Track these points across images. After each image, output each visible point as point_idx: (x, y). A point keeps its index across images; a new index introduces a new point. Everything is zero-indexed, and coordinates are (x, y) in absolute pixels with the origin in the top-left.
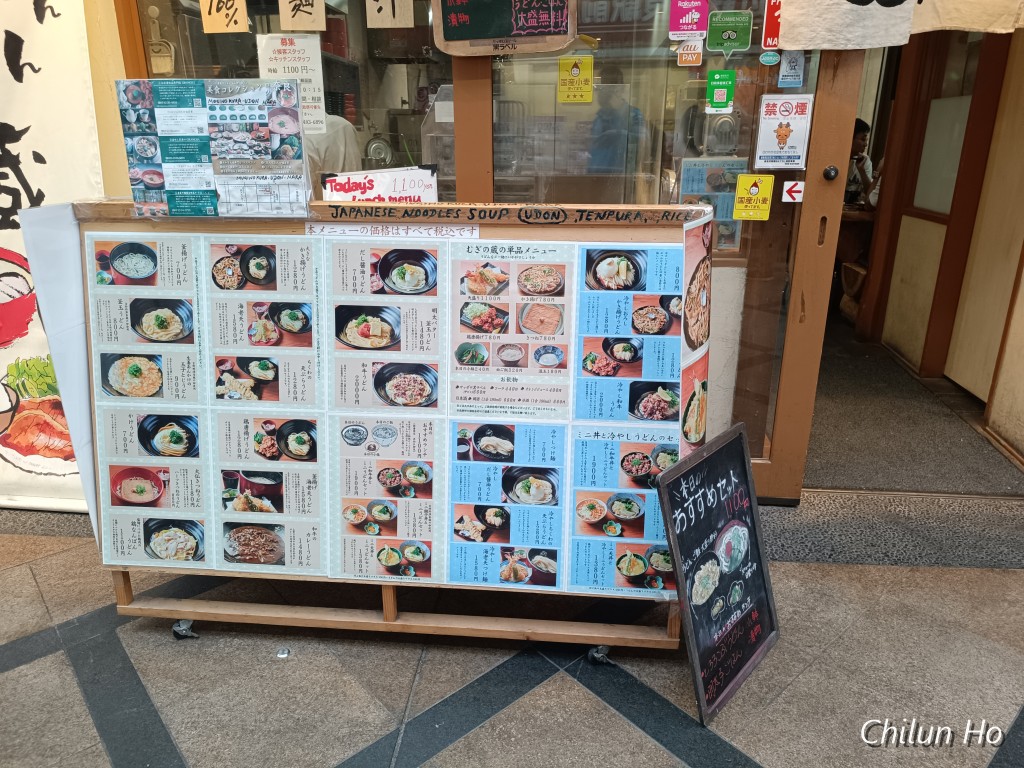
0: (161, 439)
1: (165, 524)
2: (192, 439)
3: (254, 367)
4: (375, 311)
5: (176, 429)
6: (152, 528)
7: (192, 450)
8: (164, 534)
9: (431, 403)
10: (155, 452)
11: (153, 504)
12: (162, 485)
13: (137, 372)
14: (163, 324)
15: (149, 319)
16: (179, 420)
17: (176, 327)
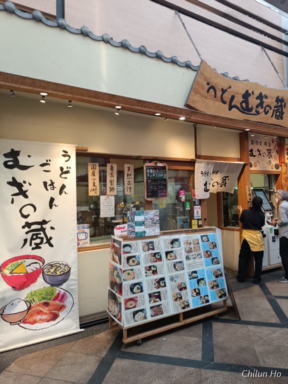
0: (135, 290)
1: (137, 312)
2: (142, 288)
3: (152, 268)
4: (172, 252)
5: (138, 286)
6: (135, 313)
7: (142, 291)
8: (138, 315)
9: (184, 269)
10: (134, 293)
11: (135, 307)
12: (136, 301)
13: (129, 274)
14: (134, 261)
15: (131, 261)
16: (139, 284)
17: (136, 262)
